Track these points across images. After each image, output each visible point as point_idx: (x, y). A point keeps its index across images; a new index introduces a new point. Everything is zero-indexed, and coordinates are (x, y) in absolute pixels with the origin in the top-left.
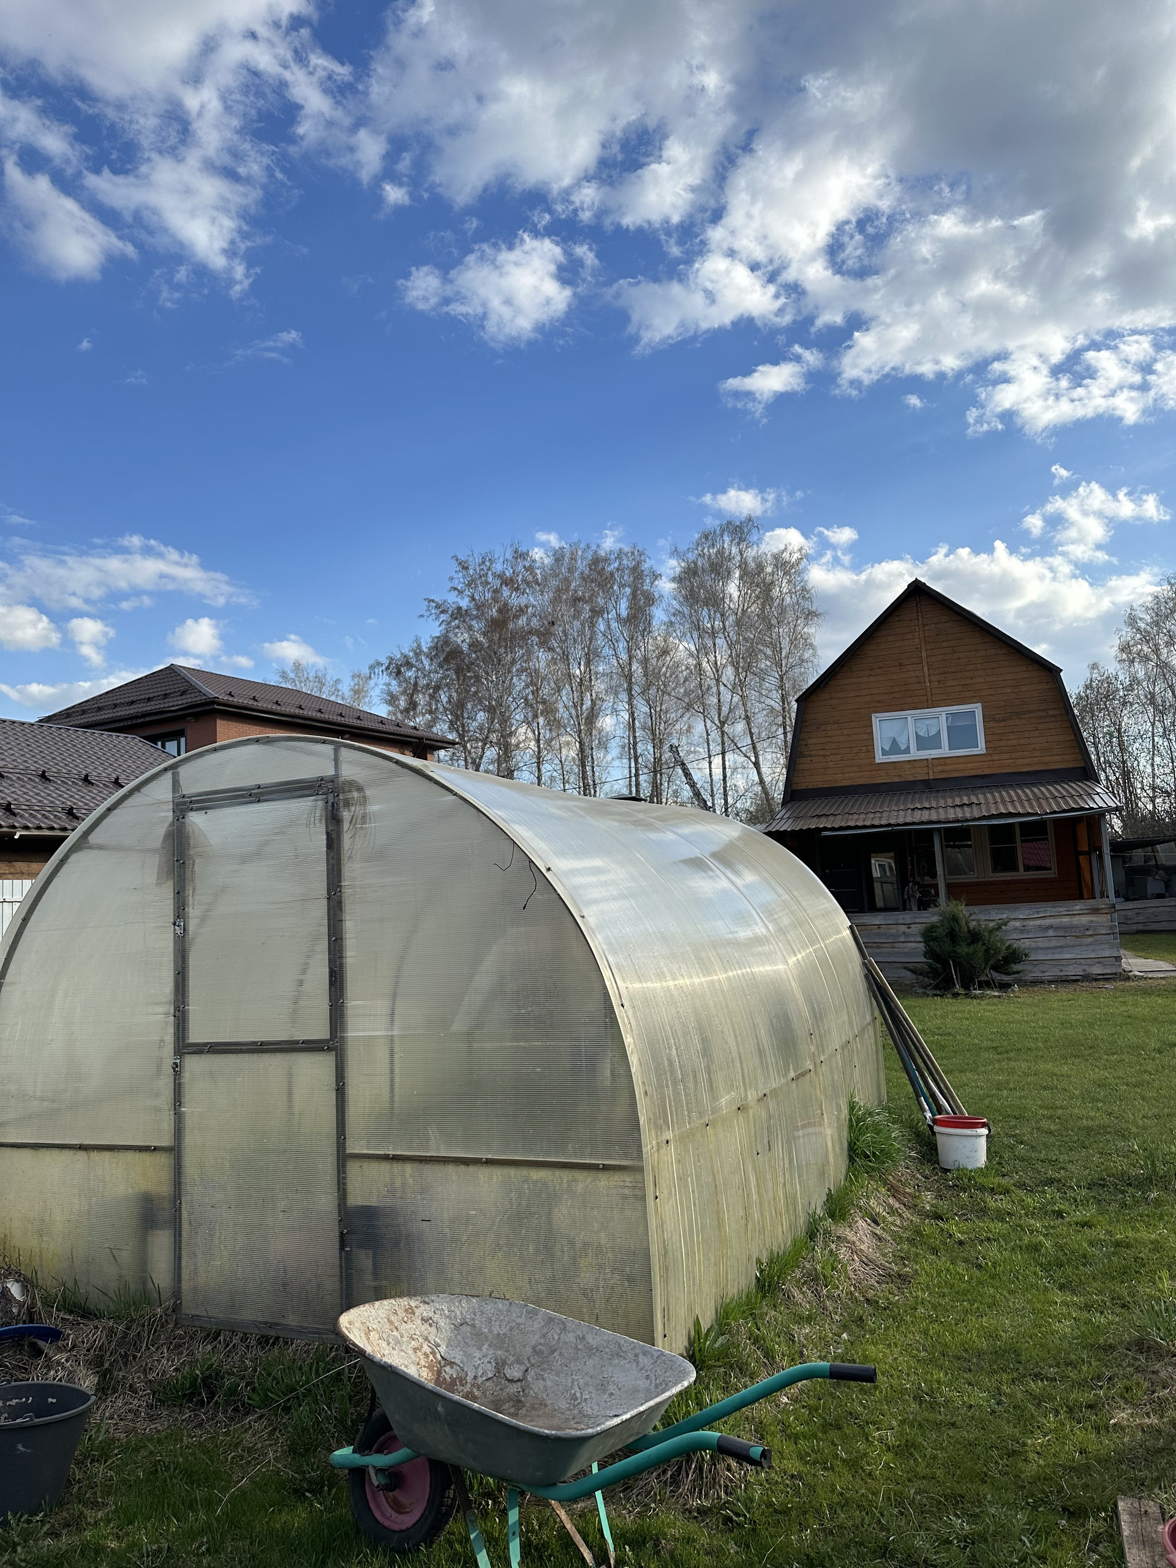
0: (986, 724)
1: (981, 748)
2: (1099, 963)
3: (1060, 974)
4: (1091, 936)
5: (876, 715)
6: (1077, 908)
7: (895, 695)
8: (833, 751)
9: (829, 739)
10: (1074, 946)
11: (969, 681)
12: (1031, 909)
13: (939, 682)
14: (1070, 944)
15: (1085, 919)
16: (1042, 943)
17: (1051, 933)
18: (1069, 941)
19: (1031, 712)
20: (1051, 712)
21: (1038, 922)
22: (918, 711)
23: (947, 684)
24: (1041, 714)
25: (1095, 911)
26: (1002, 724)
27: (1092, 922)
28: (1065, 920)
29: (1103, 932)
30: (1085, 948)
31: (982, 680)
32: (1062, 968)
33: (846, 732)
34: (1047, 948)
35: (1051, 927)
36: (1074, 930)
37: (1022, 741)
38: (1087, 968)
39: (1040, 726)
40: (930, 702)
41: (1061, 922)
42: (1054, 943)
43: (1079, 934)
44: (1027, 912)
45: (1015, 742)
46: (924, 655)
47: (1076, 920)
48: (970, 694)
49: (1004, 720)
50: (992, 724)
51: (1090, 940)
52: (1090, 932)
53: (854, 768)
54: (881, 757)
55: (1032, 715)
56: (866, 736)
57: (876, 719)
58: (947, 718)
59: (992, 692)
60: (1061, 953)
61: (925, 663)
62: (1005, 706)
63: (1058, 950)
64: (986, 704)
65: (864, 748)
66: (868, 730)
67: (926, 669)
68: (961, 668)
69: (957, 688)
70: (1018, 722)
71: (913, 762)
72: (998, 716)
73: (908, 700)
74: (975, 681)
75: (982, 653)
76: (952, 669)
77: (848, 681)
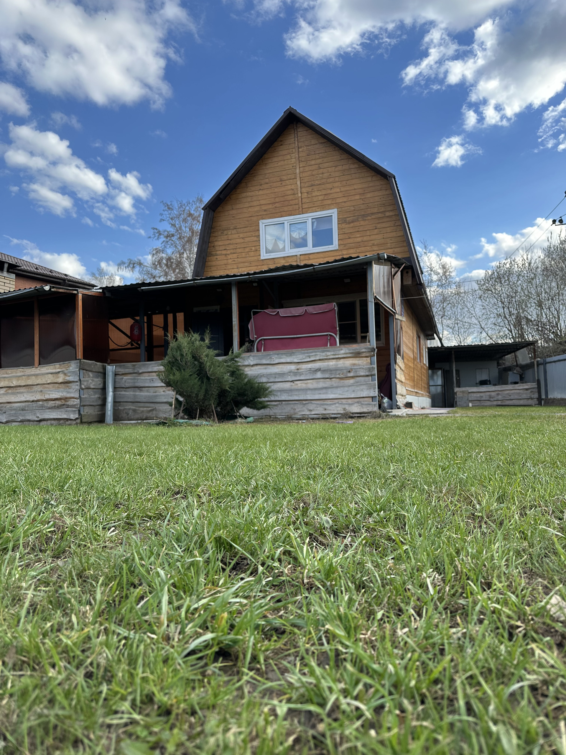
0: (340, 225)
1: (335, 245)
2: (358, 402)
3: (324, 412)
4: (352, 377)
5: (264, 221)
6: (342, 352)
7: (277, 205)
8: (232, 251)
9: (229, 242)
10: (337, 387)
11: (329, 192)
12: (304, 353)
13: (307, 193)
14: (335, 385)
15: (348, 363)
16: (312, 384)
17: (319, 375)
18: (335, 382)
19: (372, 214)
20: (388, 214)
21: (310, 366)
22: (292, 217)
23: (314, 194)
24: (380, 215)
25: (357, 355)
26: (352, 225)
27: (354, 365)
28: (332, 364)
29: (362, 374)
30: (346, 389)
31: (338, 190)
32: (326, 407)
33: (241, 235)
34: (315, 389)
35: (319, 370)
36: (338, 372)
37: (365, 239)
38: (347, 407)
39: (379, 226)
40: (301, 209)
41: (328, 365)
42: (321, 384)
43: (342, 376)
44: (301, 356)
45: (359, 240)
46: (298, 171)
47: (341, 363)
48: (329, 202)
49: (352, 222)
50: (344, 225)
51: (352, 381)
52: (351, 374)
53: (246, 264)
54: (265, 254)
55: (373, 217)
56: (255, 239)
57: (262, 223)
58: (313, 223)
59: (345, 199)
60: (326, 393)
61: (298, 179)
62: (354, 210)
63: (324, 391)
64: (340, 209)
65: (253, 248)
66: (257, 234)
67: (299, 183)
68: (324, 181)
69: (321, 198)
70: (362, 223)
71: (287, 259)
72: (348, 219)
73: (286, 209)
74: (332, 191)
75: (340, 168)
76: (317, 182)
77: (244, 195)
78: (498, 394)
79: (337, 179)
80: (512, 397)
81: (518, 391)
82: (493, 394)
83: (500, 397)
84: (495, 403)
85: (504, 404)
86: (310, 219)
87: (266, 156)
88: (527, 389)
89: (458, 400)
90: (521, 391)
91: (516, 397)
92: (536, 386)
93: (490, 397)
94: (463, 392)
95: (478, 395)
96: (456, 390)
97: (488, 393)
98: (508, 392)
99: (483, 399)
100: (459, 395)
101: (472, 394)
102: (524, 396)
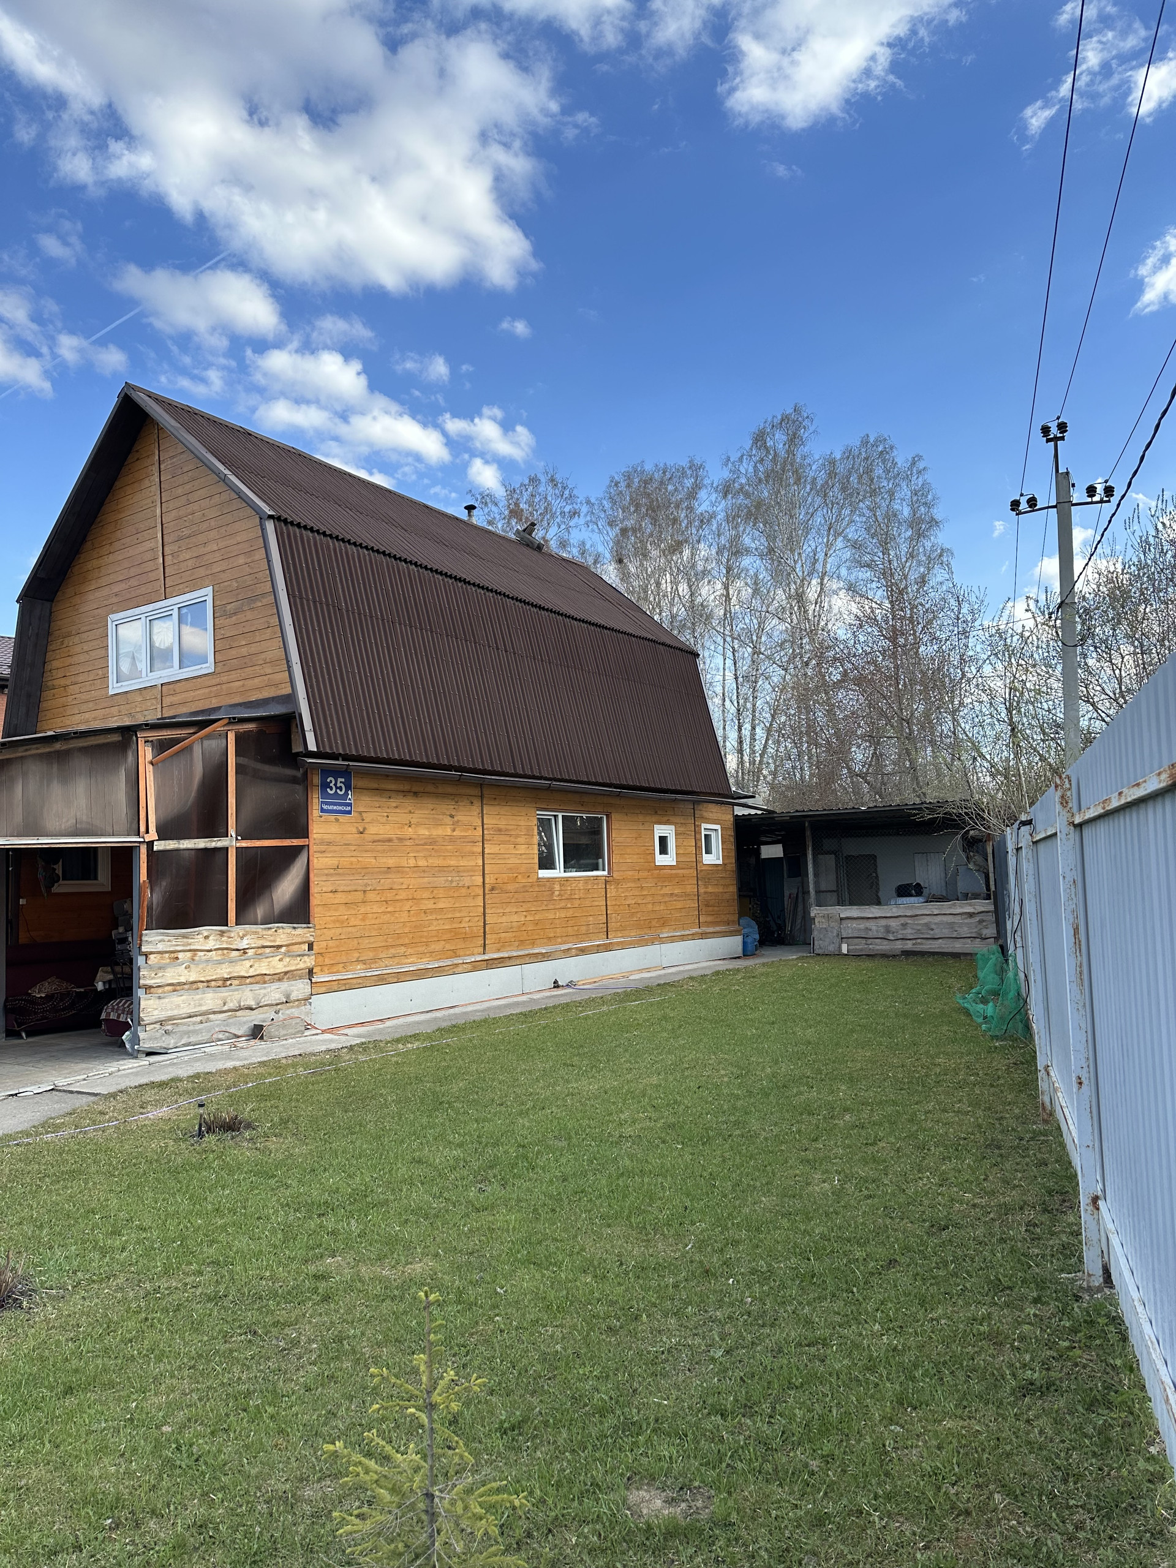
0: (216, 621)
1: (210, 664)
5: (114, 616)
7: (131, 583)
8: (73, 679)
9: (69, 661)
11: (203, 550)
13: (173, 555)
22: (152, 606)
23: (182, 557)
26: (235, 619)
31: (215, 547)
33: (86, 647)
37: (253, 648)
40: (163, 590)
45: (244, 651)
46: (158, 511)
48: (201, 573)
49: (236, 613)
50: (222, 621)
53: (90, 705)
54: (115, 685)
56: (103, 652)
57: (112, 621)
59: (224, 566)
61: (159, 527)
62: (237, 588)
64: (216, 588)
65: (99, 672)
66: (104, 643)
67: (160, 535)
68: (195, 528)
69: (190, 563)
70: (249, 615)
71: (144, 692)
72: (229, 607)
73: (143, 590)
74: (209, 548)
75: (216, 499)
76: (186, 532)
77: (89, 566)
78: (904, 925)
79: (213, 523)
80: (937, 933)
81: (949, 919)
82: (893, 923)
83: (909, 932)
84: (899, 946)
85: (918, 948)
86: (176, 608)
87: (118, 484)
88: (971, 915)
89: (815, 934)
90: (958, 919)
91: (946, 932)
92: (992, 908)
93: (888, 930)
94: (828, 917)
95: (862, 925)
96: (814, 911)
97: (883, 922)
98: (927, 919)
99: (870, 935)
100: (819, 924)
101: (849, 924)
102: (965, 931)
